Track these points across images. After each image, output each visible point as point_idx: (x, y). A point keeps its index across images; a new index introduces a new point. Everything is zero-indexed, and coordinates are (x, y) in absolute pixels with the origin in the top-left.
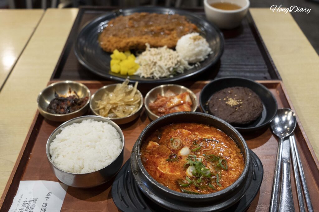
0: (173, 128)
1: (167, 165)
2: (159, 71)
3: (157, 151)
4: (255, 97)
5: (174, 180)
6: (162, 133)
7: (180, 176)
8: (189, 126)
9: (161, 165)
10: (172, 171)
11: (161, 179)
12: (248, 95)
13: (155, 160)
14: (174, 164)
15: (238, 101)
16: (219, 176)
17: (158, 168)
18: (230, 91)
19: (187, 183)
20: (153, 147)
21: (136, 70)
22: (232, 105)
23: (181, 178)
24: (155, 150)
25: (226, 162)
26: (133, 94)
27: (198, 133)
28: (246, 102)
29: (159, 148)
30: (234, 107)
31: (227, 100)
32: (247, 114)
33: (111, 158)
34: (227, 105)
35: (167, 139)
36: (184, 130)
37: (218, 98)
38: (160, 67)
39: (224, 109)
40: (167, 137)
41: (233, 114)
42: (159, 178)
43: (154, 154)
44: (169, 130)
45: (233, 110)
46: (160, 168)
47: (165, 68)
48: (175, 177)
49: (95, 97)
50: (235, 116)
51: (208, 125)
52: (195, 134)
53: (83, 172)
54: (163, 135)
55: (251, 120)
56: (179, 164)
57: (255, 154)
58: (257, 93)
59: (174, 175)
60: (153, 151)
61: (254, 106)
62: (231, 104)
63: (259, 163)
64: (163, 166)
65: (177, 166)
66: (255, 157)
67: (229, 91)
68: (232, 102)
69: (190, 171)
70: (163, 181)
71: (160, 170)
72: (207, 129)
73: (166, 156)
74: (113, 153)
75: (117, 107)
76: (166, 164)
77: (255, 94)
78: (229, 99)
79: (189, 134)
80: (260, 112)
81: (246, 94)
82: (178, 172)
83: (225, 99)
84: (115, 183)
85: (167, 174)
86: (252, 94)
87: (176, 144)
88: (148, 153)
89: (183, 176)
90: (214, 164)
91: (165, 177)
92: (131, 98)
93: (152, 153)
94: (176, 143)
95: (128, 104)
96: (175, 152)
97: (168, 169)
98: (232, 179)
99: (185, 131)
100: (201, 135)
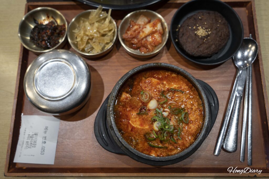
0: (144, 77)
1: (137, 119)
3: (129, 104)
4: (224, 24)
5: (143, 133)
6: (134, 83)
7: (148, 130)
8: (158, 74)
9: (132, 118)
10: (141, 125)
11: (132, 133)
12: (218, 21)
13: (127, 113)
14: (143, 117)
15: (207, 30)
16: (180, 130)
17: (130, 122)
18: (201, 17)
19: (153, 137)
20: (126, 99)
22: (201, 36)
23: (149, 131)
24: (128, 102)
25: (188, 115)
27: (166, 82)
28: (215, 32)
29: (131, 100)
32: (213, 46)
34: (196, 34)
35: (138, 89)
36: (154, 79)
37: (188, 26)
39: (193, 41)
40: (138, 87)
41: (200, 46)
42: (131, 132)
43: (127, 107)
44: (140, 79)
45: (201, 42)
46: (131, 121)
48: (144, 131)
50: (201, 49)
51: (175, 73)
52: (163, 84)
54: (135, 85)
56: (147, 118)
59: (143, 128)
60: (126, 104)
61: (221, 36)
62: (200, 34)
64: (134, 120)
65: (146, 119)
68: (201, 32)
69: (156, 126)
70: (134, 135)
71: (132, 124)
72: (175, 77)
73: (137, 109)
76: (137, 117)
77: (224, 20)
78: (198, 28)
79: (158, 84)
81: (216, 20)
82: (147, 126)
83: (194, 28)
85: (137, 128)
86: (222, 21)
87: (145, 97)
88: (121, 105)
89: (151, 129)
90: (177, 117)
91: (136, 131)
92: (106, 28)
93: (125, 106)
94: (145, 95)
96: (145, 104)
97: (138, 123)
98: (191, 133)
99: (154, 81)
100: (169, 84)
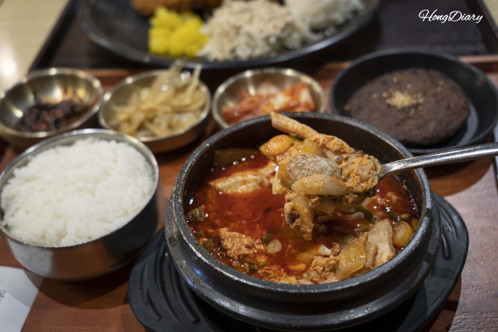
2: (248, 45)
4: (452, 88)
12: (437, 84)
15: (414, 96)
18: (397, 78)
21: (201, 46)
22: (400, 105)
26: (190, 91)
28: (432, 100)
30: (405, 110)
31: (390, 96)
32: (433, 123)
33: (126, 214)
34: (389, 106)
37: (371, 94)
38: (250, 36)
39: (383, 115)
41: (401, 124)
45: (402, 116)
47: (259, 37)
49: (113, 98)
50: (406, 129)
53: (66, 242)
55: (443, 134)
57: (450, 206)
58: (457, 80)
61: (448, 108)
62: (398, 104)
63: (458, 224)
66: (450, 210)
67: (395, 78)
68: (400, 99)
74: (133, 204)
75: (155, 116)
77: (451, 83)
78: (393, 94)
80: (462, 118)
81: (432, 82)
83: (385, 95)
84: (137, 268)
86: (446, 83)
92: (186, 98)
95: (180, 111)
